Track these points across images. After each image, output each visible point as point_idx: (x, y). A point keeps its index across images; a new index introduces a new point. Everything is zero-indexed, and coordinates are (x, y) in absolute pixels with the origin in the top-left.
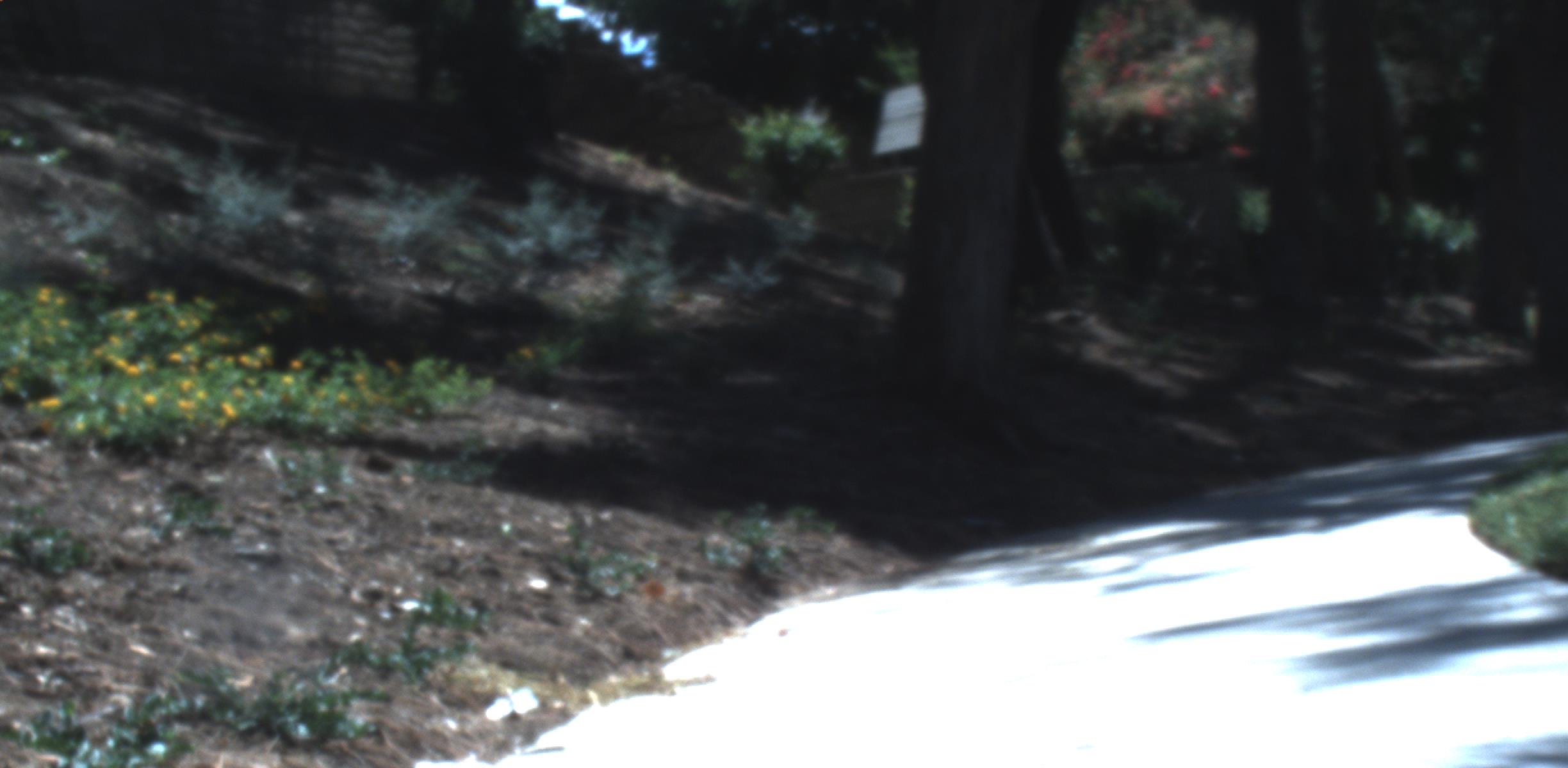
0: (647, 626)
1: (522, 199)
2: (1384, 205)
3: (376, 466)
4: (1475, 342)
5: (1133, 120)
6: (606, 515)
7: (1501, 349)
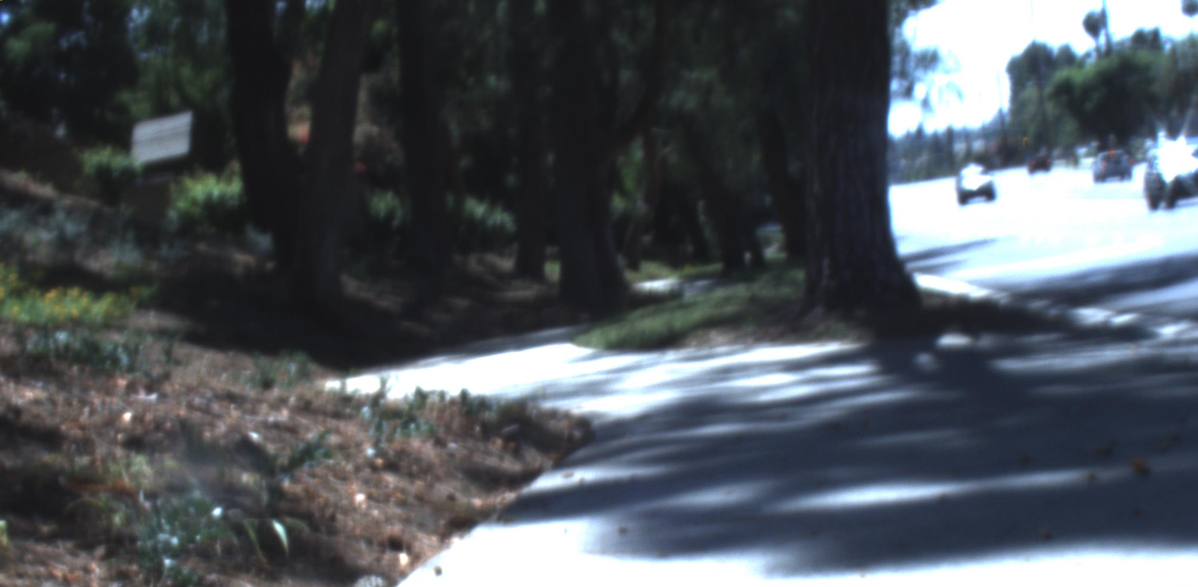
2: (450, 199)
4: (521, 283)
7: (537, 287)
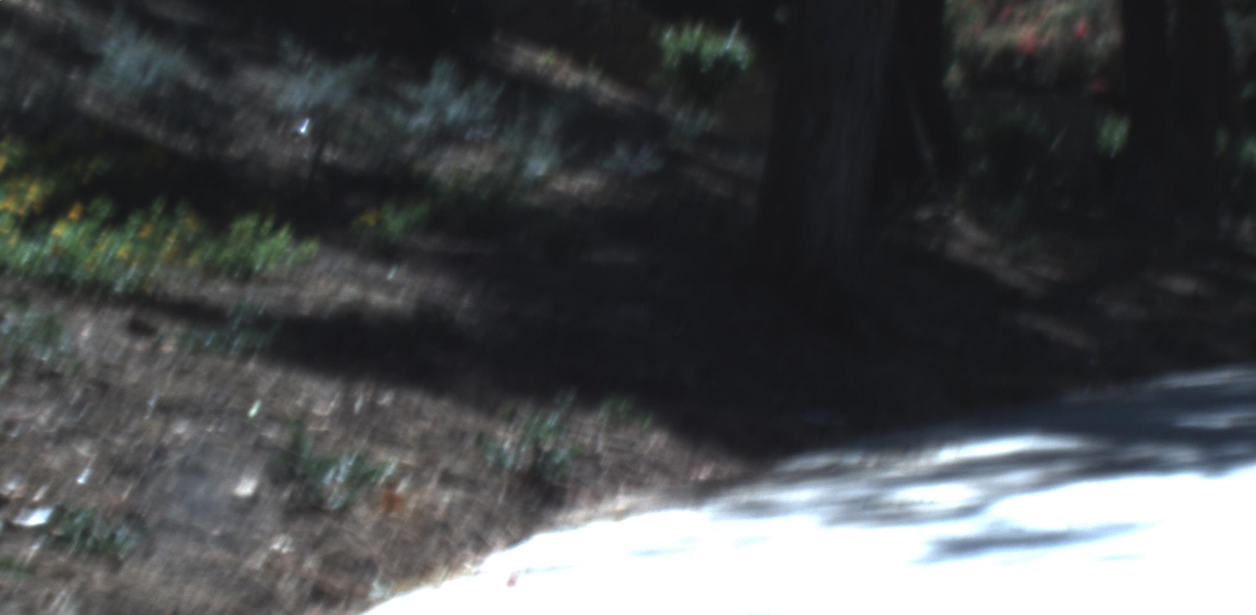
0: (364, 552)
1: (423, 77)
2: (1222, 139)
3: (137, 328)
5: (1008, 55)
6: (386, 399)
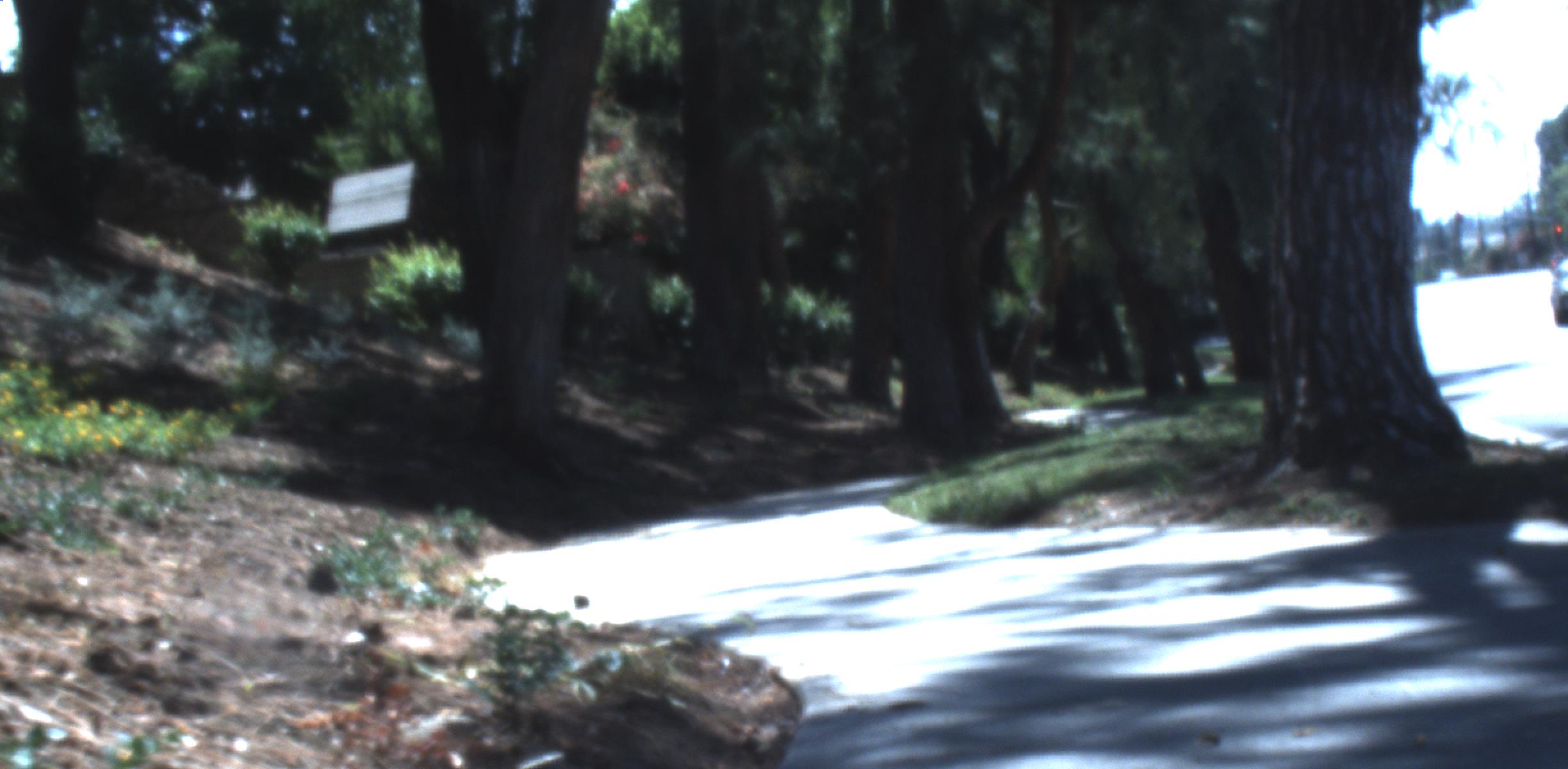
2: (766, 289)
4: (853, 409)
7: (872, 415)
